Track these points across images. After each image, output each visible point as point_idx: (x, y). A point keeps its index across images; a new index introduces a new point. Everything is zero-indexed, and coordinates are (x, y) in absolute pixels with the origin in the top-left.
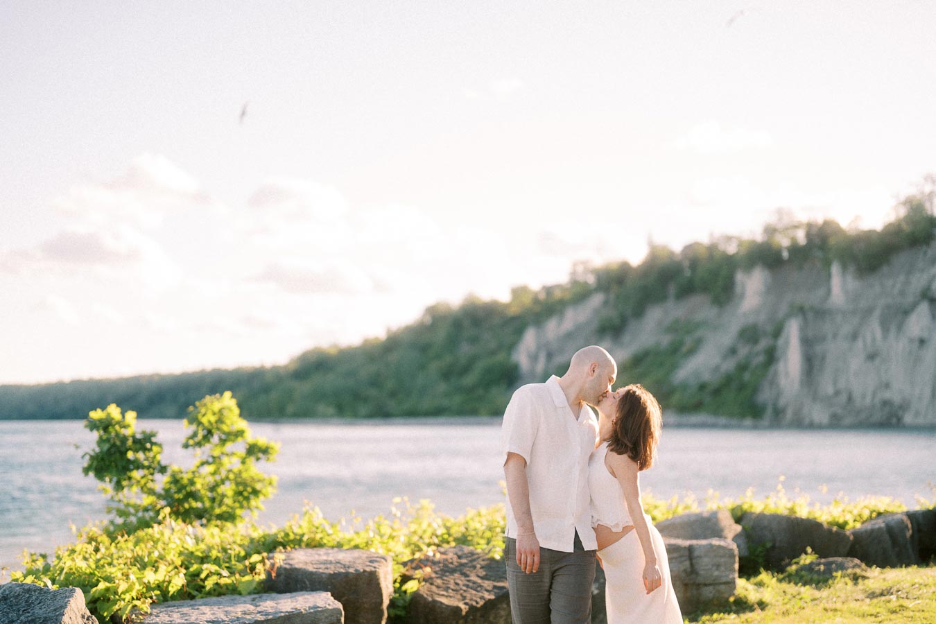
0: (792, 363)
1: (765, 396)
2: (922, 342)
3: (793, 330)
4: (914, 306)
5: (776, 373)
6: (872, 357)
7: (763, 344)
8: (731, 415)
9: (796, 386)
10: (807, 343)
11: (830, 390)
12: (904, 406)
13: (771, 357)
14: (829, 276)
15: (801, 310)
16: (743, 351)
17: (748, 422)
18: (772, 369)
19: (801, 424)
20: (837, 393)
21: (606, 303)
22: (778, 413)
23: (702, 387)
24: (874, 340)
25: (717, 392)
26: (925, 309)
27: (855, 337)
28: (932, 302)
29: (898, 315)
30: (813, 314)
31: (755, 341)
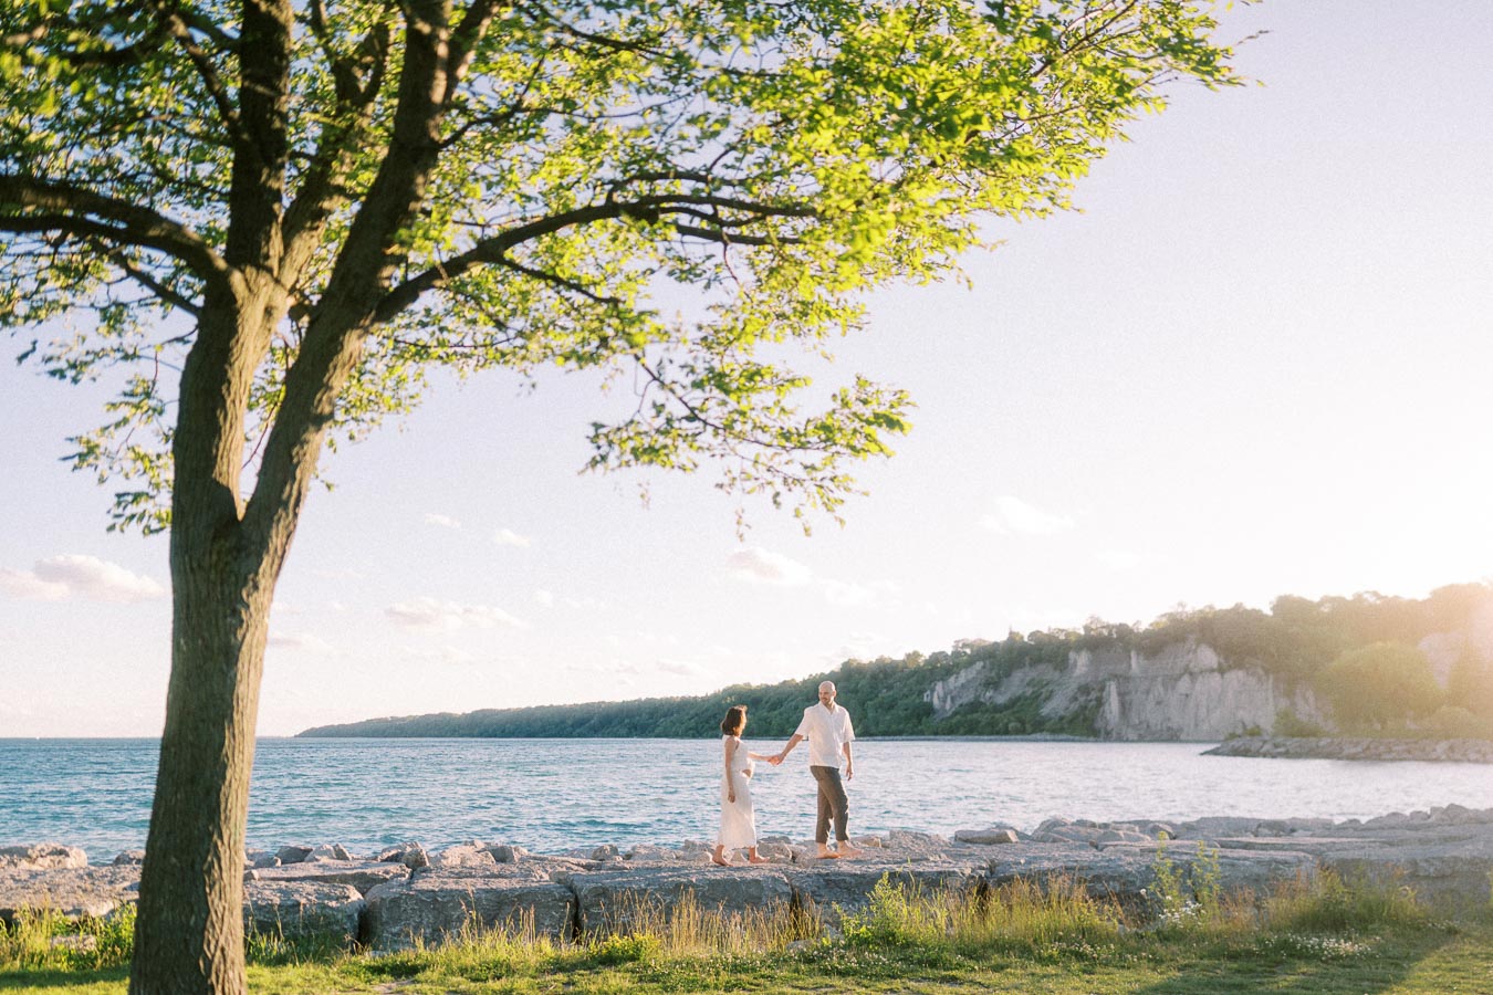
0: (1113, 705)
1: (1099, 724)
2: (1187, 696)
3: (1112, 688)
4: (1181, 676)
5: (1103, 712)
6: (1159, 703)
7: (1093, 695)
8: (1082, 735)
9: (1117, 719)
10: (1121, 695)
11: (1137, 721)
12: (1181, 730)
13: (1100, 702)
14: (1130, 657)
15: (1115, 677)
16: (1082, 699)
17: (1092, 738)
18: (1101, 710)
19: (1121, 739)
20: (1141, 723)
21: (984, 667)
22: (1108, 733)
23: (1061, 718)
24: (1160, 694)
25: (1071, 721)
26: (1186, 678)
27: (1148, 692)
28: (1191, 674)
29: (1171, 681)
30: (1123, 679)
31: (1088, 694)
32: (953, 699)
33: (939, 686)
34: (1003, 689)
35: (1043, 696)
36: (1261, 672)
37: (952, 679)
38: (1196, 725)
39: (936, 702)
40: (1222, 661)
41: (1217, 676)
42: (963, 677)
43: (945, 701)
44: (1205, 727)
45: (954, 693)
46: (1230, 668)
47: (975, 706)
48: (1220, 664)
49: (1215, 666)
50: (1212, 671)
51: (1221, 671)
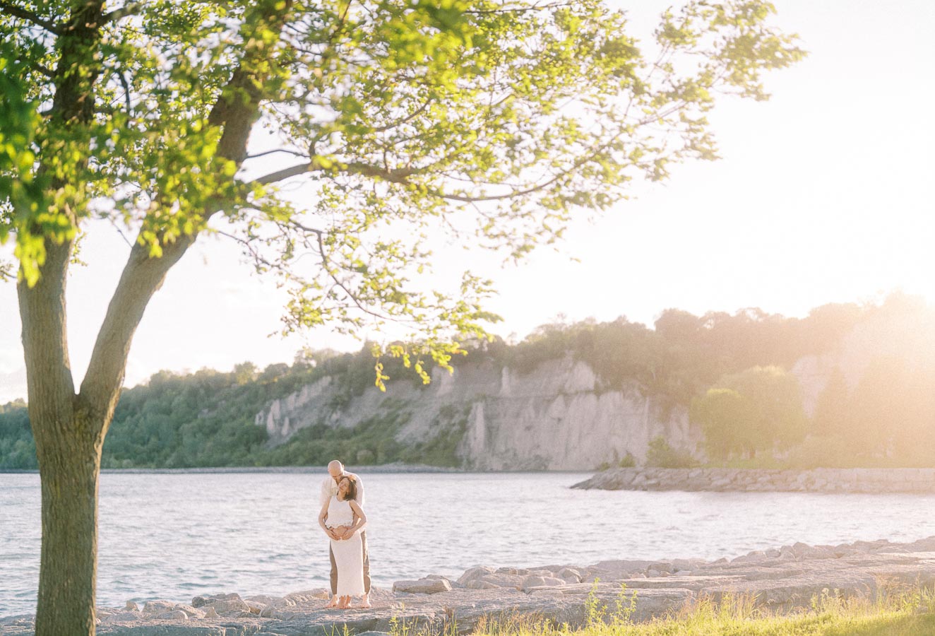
0: (478, 430)
1: (462, 452)
3: (479, 411)
4: (555, 397)
5: (467, 438)
6: (528, 428)
7: (457, 419)
8: (440, 465)
9: (482, 446)
10: (488, 418)
11: (503, 449)
12: (549, 459)
13: (464, 427)
14: (501, 375)
15: (484, 397)
16: (444, 423)
17: (452, 469)
18: (465, 435)
19: (484, 470)
20: (507, 451)
22: (470, 463)
23: (419, 446)
24: (530, 417)
25: (430, 449)
27: (518, 415)
28: (565, 395)
29: (544, 403)
30: (491, 400)
31: (452, 417)
32: (292, 422)
33: (276, 408)
34: (352, 410)
35: (399, 420)
36: (637, 394)
37: (291, 398)
39: (271, 426)
40: (599, 381)
42: (307, 394)
43: (281, 425)
45: (293, 416)
46: (607, 389)
47: (318, 431)
48: (596, 385)
49: (591, 386)
51: (598, 392)
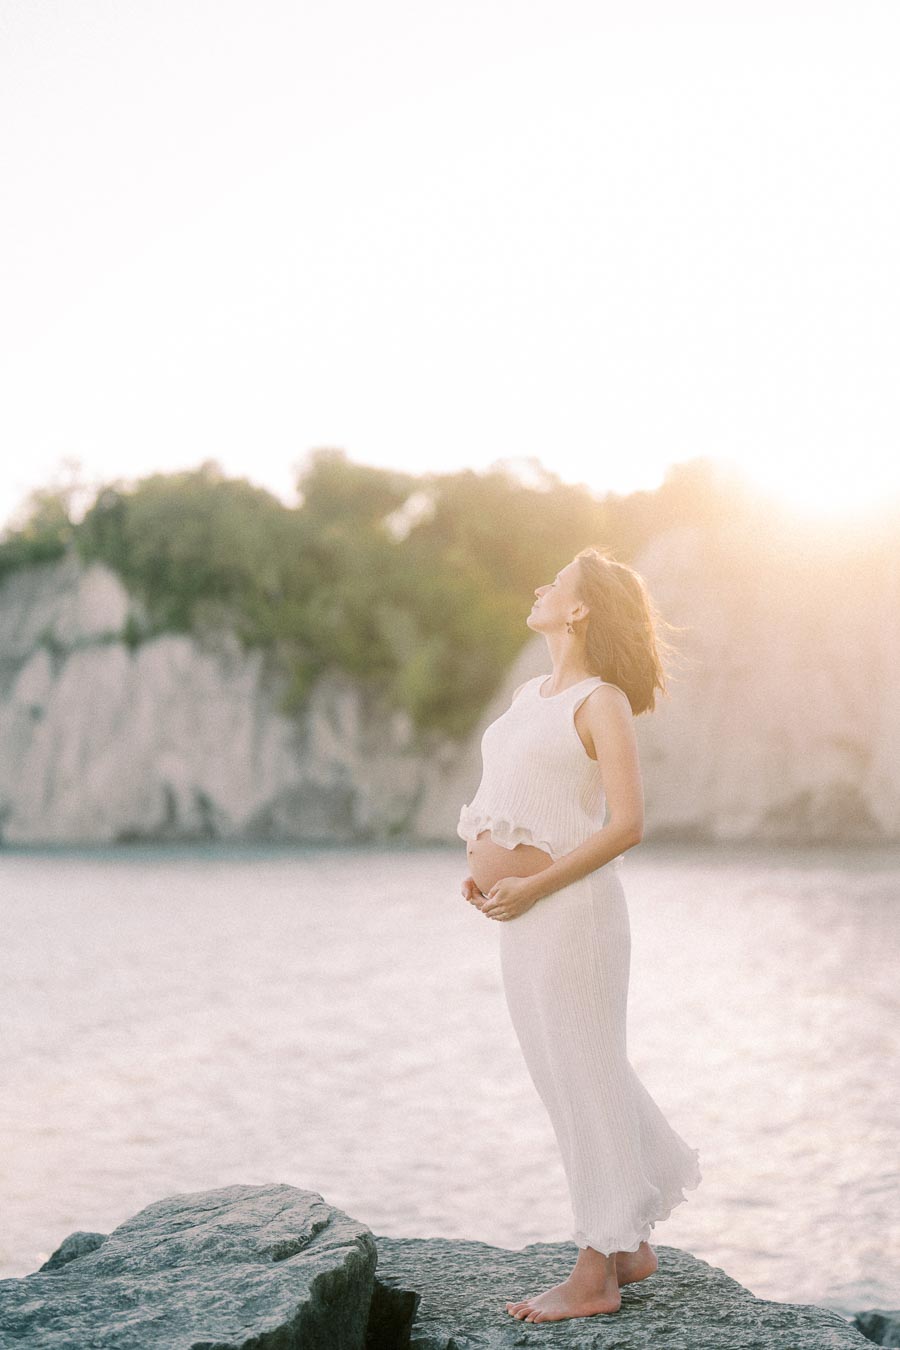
2: (36, 713)
26: (41, 661)
28: (56, 648)
36: (232, 643)
38: (49, 795)
40: (139, 609)
41: (118, 654)
44: (70, 804)
46: (156, 632)
49: (118, 625)
50: (106, 639)
51: (133, 639)
